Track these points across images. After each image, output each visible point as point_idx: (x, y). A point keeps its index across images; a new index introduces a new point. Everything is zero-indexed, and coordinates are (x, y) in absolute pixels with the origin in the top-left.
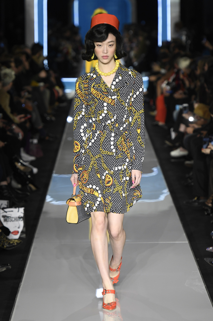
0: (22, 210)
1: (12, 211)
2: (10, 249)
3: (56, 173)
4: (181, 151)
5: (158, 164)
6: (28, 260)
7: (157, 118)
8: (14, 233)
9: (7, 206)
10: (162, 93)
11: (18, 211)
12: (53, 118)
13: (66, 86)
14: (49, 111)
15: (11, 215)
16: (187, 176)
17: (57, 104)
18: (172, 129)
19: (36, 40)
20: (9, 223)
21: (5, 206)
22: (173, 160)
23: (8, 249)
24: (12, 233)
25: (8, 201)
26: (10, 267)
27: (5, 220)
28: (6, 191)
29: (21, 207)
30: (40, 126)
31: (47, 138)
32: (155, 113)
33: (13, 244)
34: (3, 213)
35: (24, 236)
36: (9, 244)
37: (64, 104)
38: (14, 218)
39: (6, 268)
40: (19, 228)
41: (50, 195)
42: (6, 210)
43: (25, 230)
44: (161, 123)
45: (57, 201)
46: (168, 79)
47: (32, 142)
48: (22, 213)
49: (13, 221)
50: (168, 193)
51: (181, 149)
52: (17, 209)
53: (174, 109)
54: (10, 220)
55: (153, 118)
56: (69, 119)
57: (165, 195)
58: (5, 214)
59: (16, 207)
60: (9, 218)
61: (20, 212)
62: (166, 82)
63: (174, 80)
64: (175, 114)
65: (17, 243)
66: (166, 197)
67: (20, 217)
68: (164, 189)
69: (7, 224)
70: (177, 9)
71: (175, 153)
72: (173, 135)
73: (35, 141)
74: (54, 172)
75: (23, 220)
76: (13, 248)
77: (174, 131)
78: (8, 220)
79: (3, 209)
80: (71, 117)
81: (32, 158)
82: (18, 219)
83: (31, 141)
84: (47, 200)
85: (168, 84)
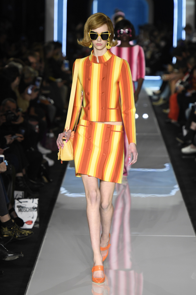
0: (36, 201)
1: (27, 202)
2: (21, 239)
4: (191, 148)
5: (169, 160)
6: (40, 249)
8: (28, 223)
9: (22, 196)
11: (33, 202)
15: (26, 205)
18: (184, 127)
19: (56, 39)
20: (23, 213)
21: (21, 197)
22: (184, 157)
23: (19, 239)
24: (26, 223)
25: (23, 192)
26: (23, 255)
27: (20, 210)
28: (21, 182)
29: (36, 198)
32: (168, 111)
33: (25, 235)
34: (18, 203)
35: (38, 226)
36: (21, 234)
38: (29, 208)
39: (19, 256)
40: (33, 218)
41: (64, 187)
42: (21, 200)
43: (38, 220)
44: (173, 121)
45: (70, 193)
46: (182, 78)
47: (49, 136)
48: (36, 203)
49: (27, 211)
50: (179, 189)
51: (192, 146)
52: (32, 200)
53: (187, 107)
54: (24, 210)
55: (166, 115)
57: (176, 190)
58: (20, 204)
59: (30, 198)
60: (24, 208)
61: (34, 203)
62: (180, 81)
64: (187, 112)
65: (28, 234)
66: (177, 192)
67: (34, 207)
68: (175, 184)
69: (21, 214)
70: (192, 12)
71: (186, 150)
72: (185, 132)
73: (52, 135)
74: (69, 165)
75: (37, 210)
76: (25, 238)
77: (186, 128)
78: (22, 210)
79: (18, 199)
81: (49, 151)
82: (32, 209)
83: (47, 134)
84: (61, 192)
85: (182, 83)
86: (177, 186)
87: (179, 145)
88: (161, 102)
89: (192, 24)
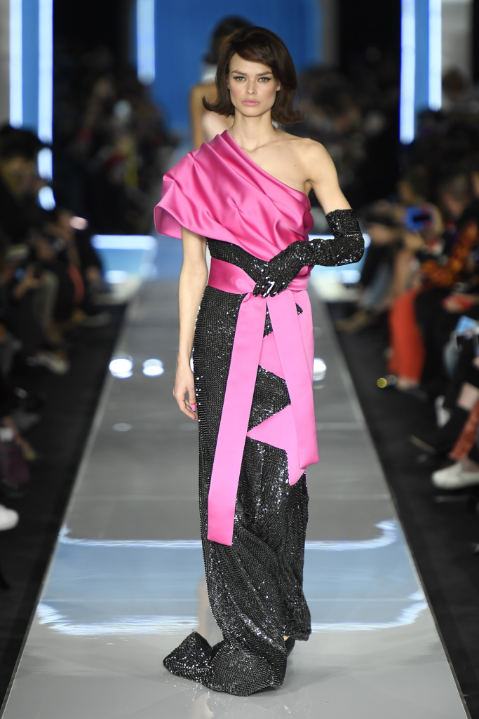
3: (69, 536)
4: (465, 470)
5: (391, 508)
13: (109, 261)
14: (54, 337)
17: (79, 317)
18: (440, 401)
22: (441, 499)
37: (102, 319)
41: (51, 604)
44: (405, 383)
50: (425, 606)
56: (120, 367)
57: (417, 608)
64: (451, 352)
66: (423, 612)
68: (415, 590)
70: (462, 25)
71: (446, 477)
72: (443, 417)
73: (7, 434)
74: (64, 531)
77: (446, 406)
84: (40, 619)
86: (420, 595)
87: (422, 459)
88: (360, 320)
89: (465, 69)
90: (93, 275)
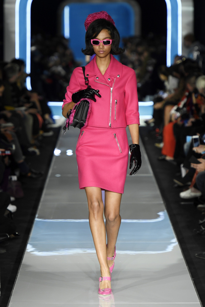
3: (38, 218)
4: (192, 192)
5: (164, 207)
7: (164, 152)
10: (171, 121)
12: (37, 151)
13: (54, 111)
14: (32, 141)
16: (201, 222)
17: (41, 132)
18: (182, 165)
19: (17, 56)
22: (182, 203)
30: (21, 159)
31: (29, 174)
32: (161, 145)
37: (51, 133)
41: (31, 244)
44: (168, 158)
45: (39, 252)
46: (178, 104)
47: (11, 178)
50: (177, 244)
51: (193, 189)
55: (160, 149)
56: (57, 152)
57: (173, 245)
62: (175, 108)
63: (185, 105)
64: (186, 146)
66: (174, 247)
68: (173, 238)
70: (191, 18)
71: (184, 194)
72: (184, 172)
73: (15, 178)
74: (37, 216)
77: (184, 167)
80: (59, 149)
83: (9, 177)
84: (27, 250)
85: (178, 110)
86: (175, 240)
90: (47, 116)
